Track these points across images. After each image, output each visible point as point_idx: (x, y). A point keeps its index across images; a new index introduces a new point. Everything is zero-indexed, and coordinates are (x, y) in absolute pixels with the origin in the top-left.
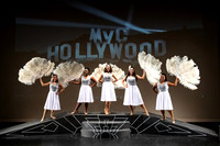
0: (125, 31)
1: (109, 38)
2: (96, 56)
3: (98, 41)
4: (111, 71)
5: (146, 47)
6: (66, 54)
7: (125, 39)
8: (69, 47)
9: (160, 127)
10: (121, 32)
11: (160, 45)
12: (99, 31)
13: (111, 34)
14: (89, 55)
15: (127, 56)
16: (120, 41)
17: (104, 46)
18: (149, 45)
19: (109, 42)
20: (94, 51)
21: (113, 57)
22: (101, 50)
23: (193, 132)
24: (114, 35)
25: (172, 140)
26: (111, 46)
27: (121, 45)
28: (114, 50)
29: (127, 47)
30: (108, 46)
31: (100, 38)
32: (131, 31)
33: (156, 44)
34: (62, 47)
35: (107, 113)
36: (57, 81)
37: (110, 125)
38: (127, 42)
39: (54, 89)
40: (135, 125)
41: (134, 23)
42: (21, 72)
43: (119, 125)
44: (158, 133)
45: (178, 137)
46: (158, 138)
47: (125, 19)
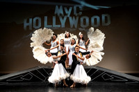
0: (80, 7)
1: (69, 12)
2: (59, 26)
3: (61, 15)
5: (95, 19)
6: (37, 24)
8: (40, 19)
9: (106, 77)
10: (78, 8)
11: (106, 17)
12: (61, 7)
13: (70, 10)
14: (54, 25)
16: (76, 14)
17: (65, 19)
18: (98, 18)
19: (69, 16)
20: (58, 22)
21: (72, 26)
22: (63, 22)
23: (129, 80)
25: (115, 86)
26: (70, 18)
27: (77, 18)
28: (73, 22)
29: (82, 19)
30: (68, 18)
31: (62, 13)
32: (85, 7)
33: (103, 17)
34: (35, 20)
38: (82, 16)
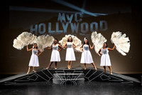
0: (81, 14)
1: (70, 19)
2: (62, 31)
3: (63, 21)
4: (72, 41)
5: (94, 25)
6: (42, 30)
7: (81, 20)
9: (103, 77)
10: (78, 15)
11: (103, 23)
12: (63, 14)
13: (72, 17)
14: (58, 31)
15: (82, 31)
16: (77, 21)
17: (67, 25)
19: (70, 22)
20: (61, 28)
21: (73, 32)
22: (65, 28)
23: (125, 80)
24: (74, 17)
26: (72, 25)
29: (82, 25)
30: (69, 25)
31: (64, 19)
32: (85, 14)
33: (101, 23)
34: (40, 26)
35: (69, 68)
36: (37, 48)
37: (71, 76)
38: (82, 22)
39: (35, 53)
40: (88, 76)
41: (86, 9)
42: (15, 41)
43: (77, 76)
44: (102, 81)
45: (115, 84)
46: (102, 84)
47: (81, 7)
